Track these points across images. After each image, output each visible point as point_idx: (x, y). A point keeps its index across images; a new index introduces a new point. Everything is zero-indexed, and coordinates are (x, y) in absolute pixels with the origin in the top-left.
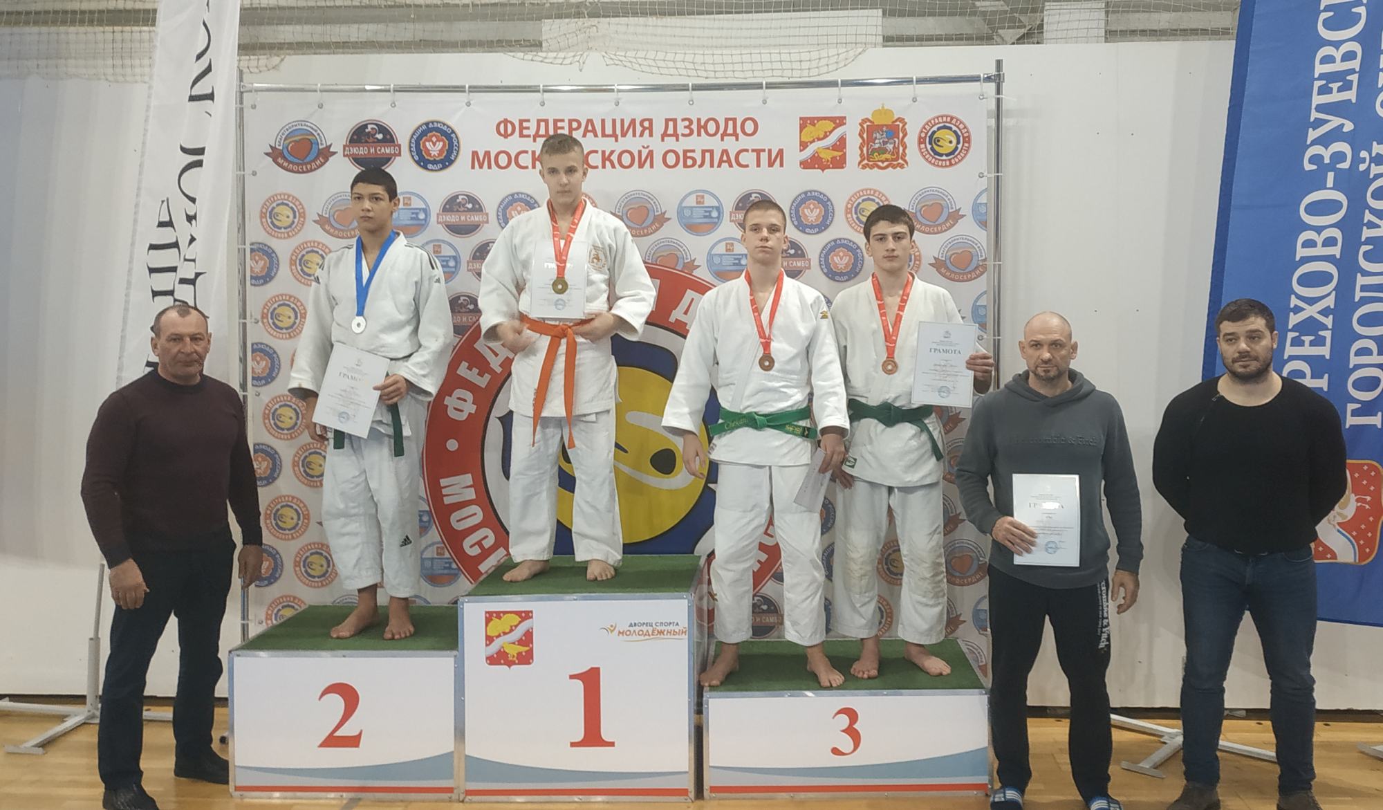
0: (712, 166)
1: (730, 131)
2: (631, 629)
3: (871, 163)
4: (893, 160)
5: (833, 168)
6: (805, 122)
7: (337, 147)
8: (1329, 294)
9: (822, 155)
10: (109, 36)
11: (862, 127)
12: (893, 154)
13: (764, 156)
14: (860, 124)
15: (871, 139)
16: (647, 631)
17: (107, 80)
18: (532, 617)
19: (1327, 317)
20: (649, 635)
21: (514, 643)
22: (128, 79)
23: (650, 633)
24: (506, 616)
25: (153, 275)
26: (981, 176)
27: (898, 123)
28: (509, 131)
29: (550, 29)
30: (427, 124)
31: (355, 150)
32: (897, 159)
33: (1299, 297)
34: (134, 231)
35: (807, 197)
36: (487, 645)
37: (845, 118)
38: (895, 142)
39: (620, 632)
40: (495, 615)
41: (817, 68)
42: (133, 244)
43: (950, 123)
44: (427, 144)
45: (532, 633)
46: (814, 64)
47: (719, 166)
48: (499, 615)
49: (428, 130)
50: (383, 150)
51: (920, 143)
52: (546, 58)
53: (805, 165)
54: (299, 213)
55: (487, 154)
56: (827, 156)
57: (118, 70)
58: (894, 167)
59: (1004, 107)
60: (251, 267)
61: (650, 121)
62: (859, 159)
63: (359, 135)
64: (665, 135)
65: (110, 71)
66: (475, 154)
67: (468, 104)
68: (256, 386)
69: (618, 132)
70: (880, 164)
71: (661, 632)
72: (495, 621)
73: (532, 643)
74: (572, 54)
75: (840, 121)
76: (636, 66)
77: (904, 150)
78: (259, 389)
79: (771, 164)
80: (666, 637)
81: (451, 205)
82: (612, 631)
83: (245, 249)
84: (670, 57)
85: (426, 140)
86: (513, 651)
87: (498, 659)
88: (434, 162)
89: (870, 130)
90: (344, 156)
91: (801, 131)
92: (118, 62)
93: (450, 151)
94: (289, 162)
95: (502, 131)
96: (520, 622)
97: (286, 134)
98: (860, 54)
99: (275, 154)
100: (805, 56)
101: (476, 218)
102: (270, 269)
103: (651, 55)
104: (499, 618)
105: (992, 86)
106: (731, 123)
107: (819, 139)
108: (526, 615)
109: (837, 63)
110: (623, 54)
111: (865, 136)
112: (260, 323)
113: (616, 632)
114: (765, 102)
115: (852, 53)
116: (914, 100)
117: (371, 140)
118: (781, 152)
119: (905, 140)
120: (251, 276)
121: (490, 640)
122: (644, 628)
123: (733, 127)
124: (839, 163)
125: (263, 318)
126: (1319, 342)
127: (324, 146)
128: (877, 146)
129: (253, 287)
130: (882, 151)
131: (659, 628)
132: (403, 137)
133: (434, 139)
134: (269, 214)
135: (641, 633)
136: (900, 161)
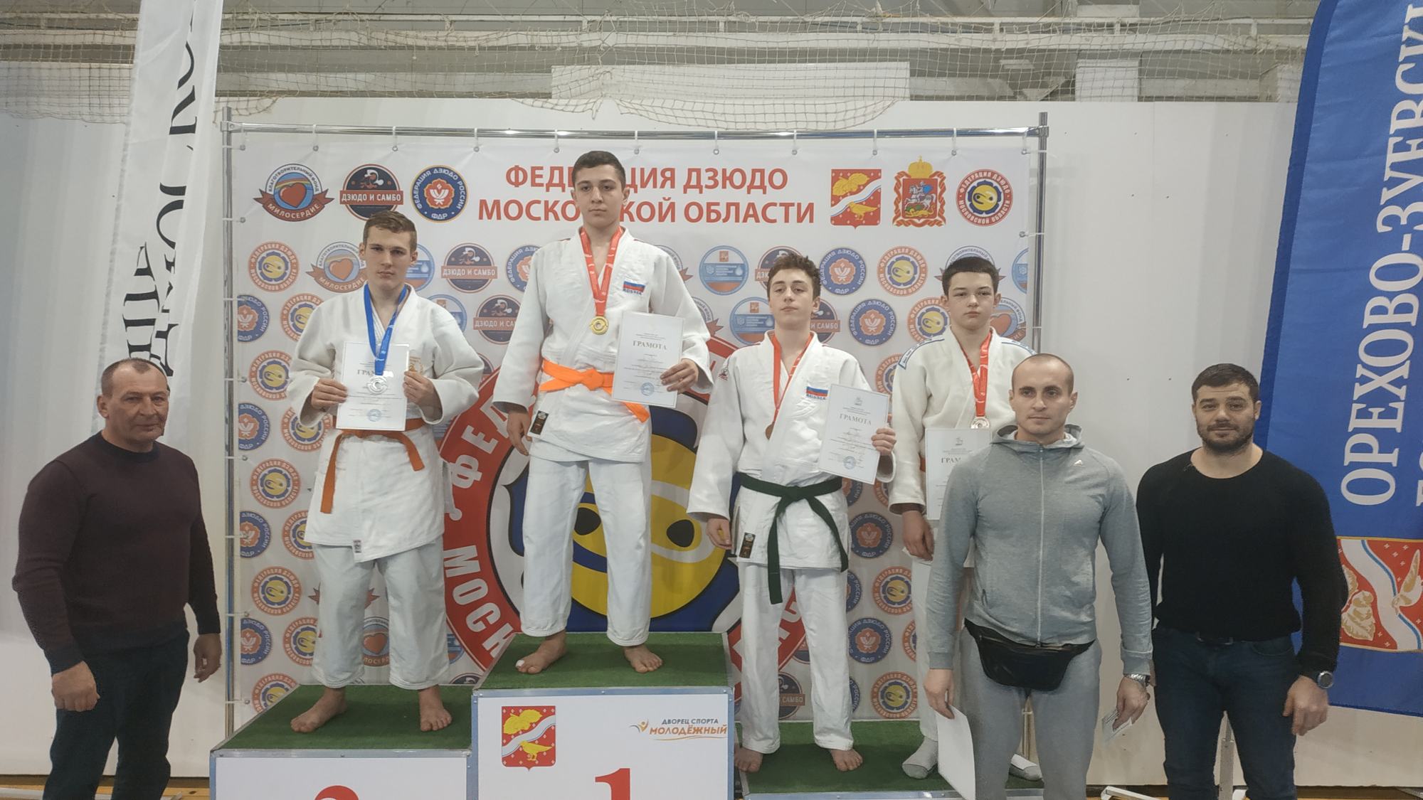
0: (737, 220)
1: (757, 183)
2: (665, 726)
3: (906, 220)
4: (929, 217)
5: (865, 224)
6: (838, 175)
7: (334, 193)
8: (1403, 363)
9: (854, 211)
10: (86, 73)
11: (898, 181)
12: (929, 211)
13: (793, 211)
14: (896, 178)
15: (907, 194)
16: (683, 729)
17: (83, 119)
18: (554, 714)
19: (1400, 387)
20: (685, 733)
21: (533, 742)
22: (107, 119)
23: (686, 731)
24: (526, 711)
25: (129, 328)
26: (1022, 235)
27: (936, 177)
28: (521, 179)
29: (561, 75)
30: (432, 170)
31: (353, 197)
32: (934, 216)
33: (1366, 366)
34: (110, 281)
35: (838, 255)
36: (504, 745)
37: (880, 171)
38: (932, 197)
39: (652, 730)
40: (512, 711)
41: (844, 120)
42: (108, 295)
43: (991, 178)
44: (431, 191)
45: (554, 730)
46: (841, 116)
47: (745, 221)
48: (518, 710)
49: (433, 176)
50: (383, 198)
51: (959, 199)
52: (556, 105)
53: (837, 220)
54: (291, 264)
55: (497, 203)
56: (860, 211)
57: (96, 110)
58: (931, 224)
59: (1049, 164)
60: (239, 322)
61: (672, 171)
62: (894, 215)
63: (358, 180)
64: (687, 186)
65: (86, 110)
66: (483, 203)
67: (477, 149)
68: (243, 449)
69: (638, 182)
70: (916, 220)
71: (698, 730)
72: (513, 718)
73: (554, 742)
74: (586, 101)
75: (874, 175)
76: (652, 115)
77: (942, 206)
78: (247, 453)
79: (800, 220)
80: (703, 735)
81: (457, 257)
82: (644, 729)
83: (231, 302)
84: (688, 106)
85: (430, 188)
86: (533, 750)
87: (516, 759)
88: (439, 211)
89: (906, 184)
90: (341, 203)
91: (833, 185)
92: (96, 101)
93: (456, 200)
94: (281, 209)
95: (513, 179)
96: (541, 719)
97: (278, 178)
98: (888, 106)
99: (266, 200)
100: (831, 108)
101: (483, 272)
102: (259, 324)
103: (669, 103)
104: (517, 714)
105: (1034, 141)
106: (758, 175)
107: (852, 193)
108: (548, 711)
109: (864, 115)
110: (639, 102)
111: (901, 190)
112: (248, 382)
113: (648, 729)
114: (795, 152)
115: (880, 106)
116: (954, 153)
117: (371, 186)
118: (811, 207)
119: (943, 195)
120: (239, 331)
121: (507, 738)
122: (680, 726)
123: (761, 179)
124: (873, 219)
125: (251, 376)
126: (1391, 414)
127: (320, 192)
128: (913, 201)
129: (240, 344)
130: (919, 206)
131: (696, 726)
132: (405, 183)
133: (439, 186)
134: (258, 265)
135: (675, 731)
136: (937, 218)
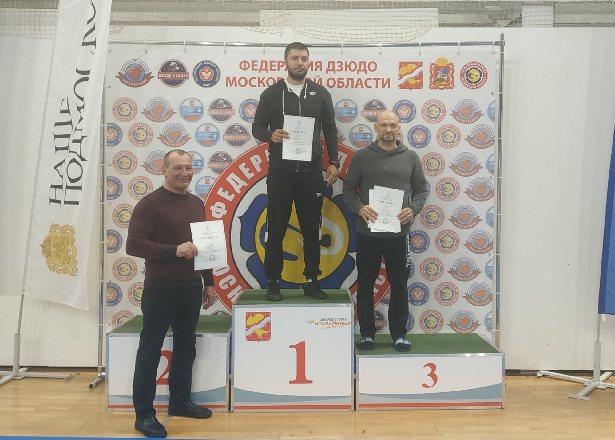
0: (352, 87)
1: (362, 68)
2: (322, 321)
3: (435, 86)
4: (447, 85)
5: (415, 88)
6: (402, 65)
7: (155, 73)
9: (410, 82)
10: (28, 14)
11: (431, 67)
12: (447, 82)
13: (380, 82)
14: (430, 66)
15: (436, 74)
16: (330, 323)
17: (26, 37)
18: (270, 316)
20: (331, 325)
21: (261, 329)
22: (38, 36)
23: (332, 324)
24: (257, 315)
25: (56, 139)
26: (492, 94)
27: (450, 66)
28: (246, 67)
29: (264, 15)
30: (203, 62)
31: (164, 75)
32: (449, 84)
34: (44, 117)
35: (402, 104)
36: (246, 330)
37: (422, 62)
38: (448, 75)
39: (316, 324)
40: (251, 314)
41: (405, 37)
43: (477, 66)
44: (203, 73)
45: (270, 323)
46: (404, 35)
47: (356, 87)
48: (253, 314)
49: (203, 65)
50: (179, 76)
51: (461, 76)
52: (263, 30)
53: (401, 87)
54: (134, 108)
55: (235, 78)
56: (412, 82)
57: (33, 32)
58: (448, 88)
59: (505, 58)
60: (107, 136)
61: (321, 63)
62: (430, 84)
63: (167, 67)
64: (328, 70)
65: (28, 32)
66: (228, 78)
67: (225, 52)
68: (109, 199)
70: (440, 87)
71: (337, 324)
72: (251, 318)
73: (270, 329)
74: (277, 28)
75: (419, 64)
76: (310, 35)
77: (453, 80)
78: (111, 201)
79: (383, 86)
80: (340, 326)
81: (215, 105)
82: (312, 323)
83: (104, 127)
84: (328, 30)
85: (202, 71)
86: (260, 333)
87: (252, 337)
88: (207, 82)
89: (435, 69)
90: (159, 78)
91: (399, 69)
92: (33, 27)
93: (215, 77)
94: (129, 81)
95: (243, 67)
96: (264, 318)
97: (127, 66)
98: (428, 30)
99: (121, 77)
100: (399, 31)
101: (228, 112)
102: (118, 138)
103: (318, 29)
104: (253, 316)
105: (498, 48)
106: (363, 64)
107: (409, 73)
108: (267, 315)
109: (416, 35)
110: (304, 28)
111: (433, 72)
112: (112, 166)
113: (314, 323)
114: (381, 53)
115: (423, 30)
116: (459, 54)
117: (173, 70)
118: (388, 80)
119: (453, 74)
120: (107, 141)
121: (248, 327)
122: (329, 321)
123: (364, 67)
124: (419, 86)
125: (113, 163)
127: (148, 73)
128: (439, 77)
129: (108, 147)
130: (441, 80)
131: (336, 321)
132: (190, 69)
133: (207, 70)
134: (117, 108)
135: (327, 324)
136: (451, 85)
